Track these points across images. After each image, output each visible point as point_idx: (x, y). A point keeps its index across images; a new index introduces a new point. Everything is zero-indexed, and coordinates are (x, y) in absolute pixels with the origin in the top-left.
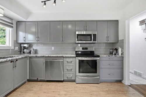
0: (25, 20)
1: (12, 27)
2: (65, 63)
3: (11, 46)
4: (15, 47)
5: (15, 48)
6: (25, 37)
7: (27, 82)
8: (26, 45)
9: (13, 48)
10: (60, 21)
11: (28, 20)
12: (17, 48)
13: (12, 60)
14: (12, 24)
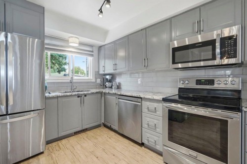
0: (103, 44)
1: (92, 55)
2: (145, 110)
3: (92, 78)
4: (96, 79)
5: (96, 81)
6: (104, 66)
7: (103, 127)
8: (108, 77)
9: (94, 80)
10: (142, 30)
11: (106, 43)
12: (99, 81)
13: (78, 94)
14: (92, 52)
